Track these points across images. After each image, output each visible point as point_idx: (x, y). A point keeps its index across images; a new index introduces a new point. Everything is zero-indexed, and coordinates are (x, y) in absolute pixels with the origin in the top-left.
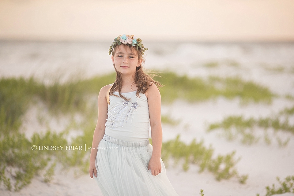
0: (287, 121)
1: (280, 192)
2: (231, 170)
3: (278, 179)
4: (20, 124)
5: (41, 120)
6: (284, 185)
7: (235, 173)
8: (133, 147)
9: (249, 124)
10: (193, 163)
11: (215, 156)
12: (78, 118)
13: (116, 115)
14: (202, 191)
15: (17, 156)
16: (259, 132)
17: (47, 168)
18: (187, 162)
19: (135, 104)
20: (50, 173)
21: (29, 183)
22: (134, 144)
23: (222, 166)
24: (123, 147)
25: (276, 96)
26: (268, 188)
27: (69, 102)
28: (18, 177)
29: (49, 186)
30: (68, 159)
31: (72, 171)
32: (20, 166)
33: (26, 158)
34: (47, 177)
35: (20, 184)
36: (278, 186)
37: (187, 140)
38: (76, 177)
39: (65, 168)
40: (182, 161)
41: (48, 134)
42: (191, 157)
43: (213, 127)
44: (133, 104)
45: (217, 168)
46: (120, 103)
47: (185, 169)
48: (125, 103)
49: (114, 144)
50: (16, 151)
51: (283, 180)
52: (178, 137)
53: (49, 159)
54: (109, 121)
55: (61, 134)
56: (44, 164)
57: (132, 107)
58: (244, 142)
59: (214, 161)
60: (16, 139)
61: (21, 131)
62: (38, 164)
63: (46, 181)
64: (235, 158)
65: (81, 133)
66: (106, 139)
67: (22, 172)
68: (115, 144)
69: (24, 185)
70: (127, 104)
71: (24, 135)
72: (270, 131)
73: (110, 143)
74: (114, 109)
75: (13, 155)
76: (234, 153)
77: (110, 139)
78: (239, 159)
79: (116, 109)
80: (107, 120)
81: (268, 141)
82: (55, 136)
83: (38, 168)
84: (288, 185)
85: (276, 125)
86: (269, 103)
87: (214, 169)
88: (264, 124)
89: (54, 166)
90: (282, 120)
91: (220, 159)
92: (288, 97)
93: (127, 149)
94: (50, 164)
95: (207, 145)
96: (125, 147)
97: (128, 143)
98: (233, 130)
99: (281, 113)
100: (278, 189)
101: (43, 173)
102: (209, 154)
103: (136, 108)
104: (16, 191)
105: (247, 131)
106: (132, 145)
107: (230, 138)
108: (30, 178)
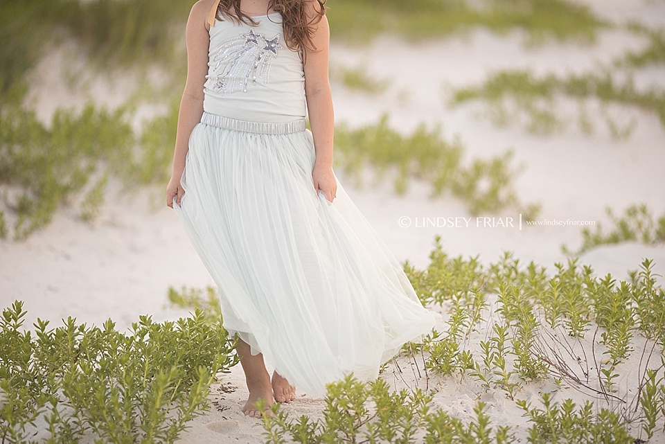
0: (630, 82)
1: (614, 240)
2: (503, 194)
3: (609, 212)
4: (25, 90)
5: (71, 82)
6: (623, 226)
7: (512, 199)
8: (273, 136)
9: (545, 88)
10: (418, 176)
11: (466, 162)
12: (157, 77)
13: (229, 65)
14: (438, 239)
15: (18, 161)
16: (566, 107)
17: (88, 188)
18: (405, 174)
19: (272, 42)
20: (95, 198)
21: (47, 221)
22: (273, 127)
23: (484, 185)
24: (249, 136)
25: (606, 25)
26: (586, 233)
27: (134, 41)
28: (22, 209)
29: (92, 228)
30: (134, 169)
31: (143, 195)
32: (26, 183)
33: (41, 165)
34: (89, 209)
35: (27, 223)
36: (609, 228)
37: (404, 125)
38: (154, 210)
39: (127, 189)
40: (393, 174)
41: (89, 111)
42: (413, 165)
43: (462, 97)
44: (267, 41)
45: (471, 187)
46: (238, 39)
47: (400, 190)
48: (249, 40)
49: (227, 131)
50: (17, 149)
51: (620, 213)
52: (384, 119)
53: (91, 169)
54: (214, 79)
55: (120, 113)
56: (80, 181)
57: (266, 48)
58: (532, 130)
59: (465, 174)
60: (16, 124)
61: (27, 104)
62: (66, 180)
63: (86, 218)
64: (513, 165)
65: (162, 110)
66: (208, 122)
67: (30, 196)
68: (230, 131)
69: (35, 227)
70: (255, 41)
71: (33, 114)
72: (593, 105)
73: (218, 129)
74: (225, 53)
75: (10, 161)
76: (509, 154)
77: (217, 121)
78: (523, 167)
79: (229, 52)
80: (206, 76)
81: (586, 128)
82: (104, 118)
83: (66, 190)
84: (632, 225)
85: (606, 92)
86: (591, 41)
87: (464, 191)
88: (578, 88)
89: (102, 184)
90: (619, 79)
91: (478, 169)
92: (635, 28)
93: (259, 140)
94: (93, 180)
95: (448, 136)
96: (253, 136)
97: (261, 126)
98: (509, 103)
99: (618, 64)
100: (610, 236)
101: (78, 200)
102: (452, 156)
103: (274, 51)
104: (17, 239)
105: (541, 104)
106: (271, 129)
107: (501, 122)
108: (50, 210)
